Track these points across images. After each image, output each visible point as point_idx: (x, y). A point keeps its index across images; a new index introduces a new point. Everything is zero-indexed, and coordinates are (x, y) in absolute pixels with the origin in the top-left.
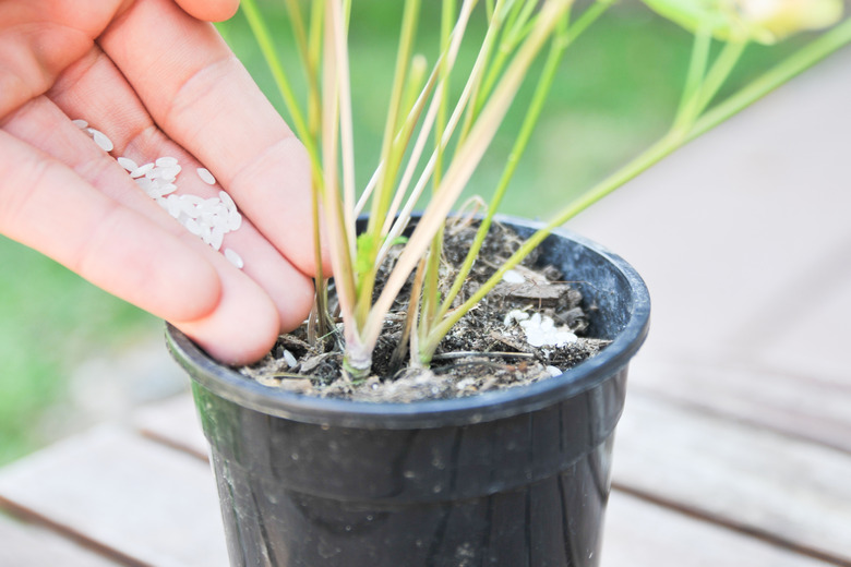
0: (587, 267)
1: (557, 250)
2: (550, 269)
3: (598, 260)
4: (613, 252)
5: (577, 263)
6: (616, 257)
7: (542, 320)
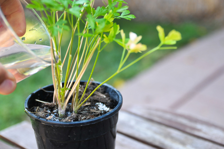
0: (113, 93)
1: (108, 89)
2: (106, 94)
3: (115, 92)
4: (118, 90)
5: (112, 92)
6: (118, 92)
7: (103, 105)
